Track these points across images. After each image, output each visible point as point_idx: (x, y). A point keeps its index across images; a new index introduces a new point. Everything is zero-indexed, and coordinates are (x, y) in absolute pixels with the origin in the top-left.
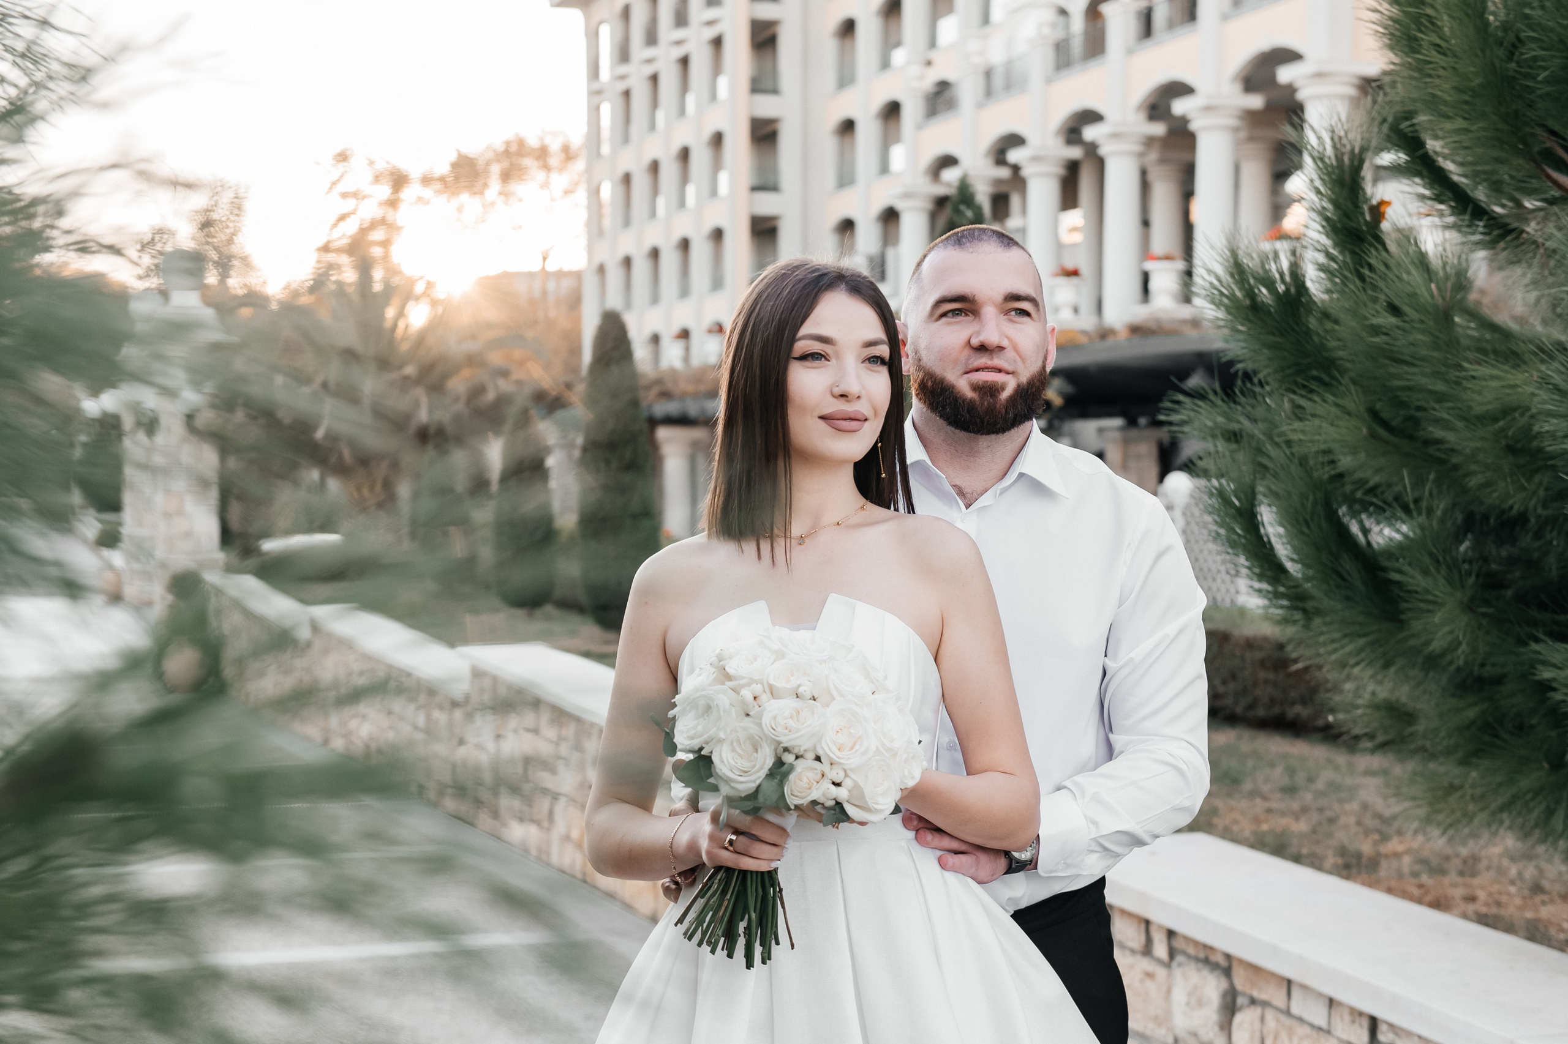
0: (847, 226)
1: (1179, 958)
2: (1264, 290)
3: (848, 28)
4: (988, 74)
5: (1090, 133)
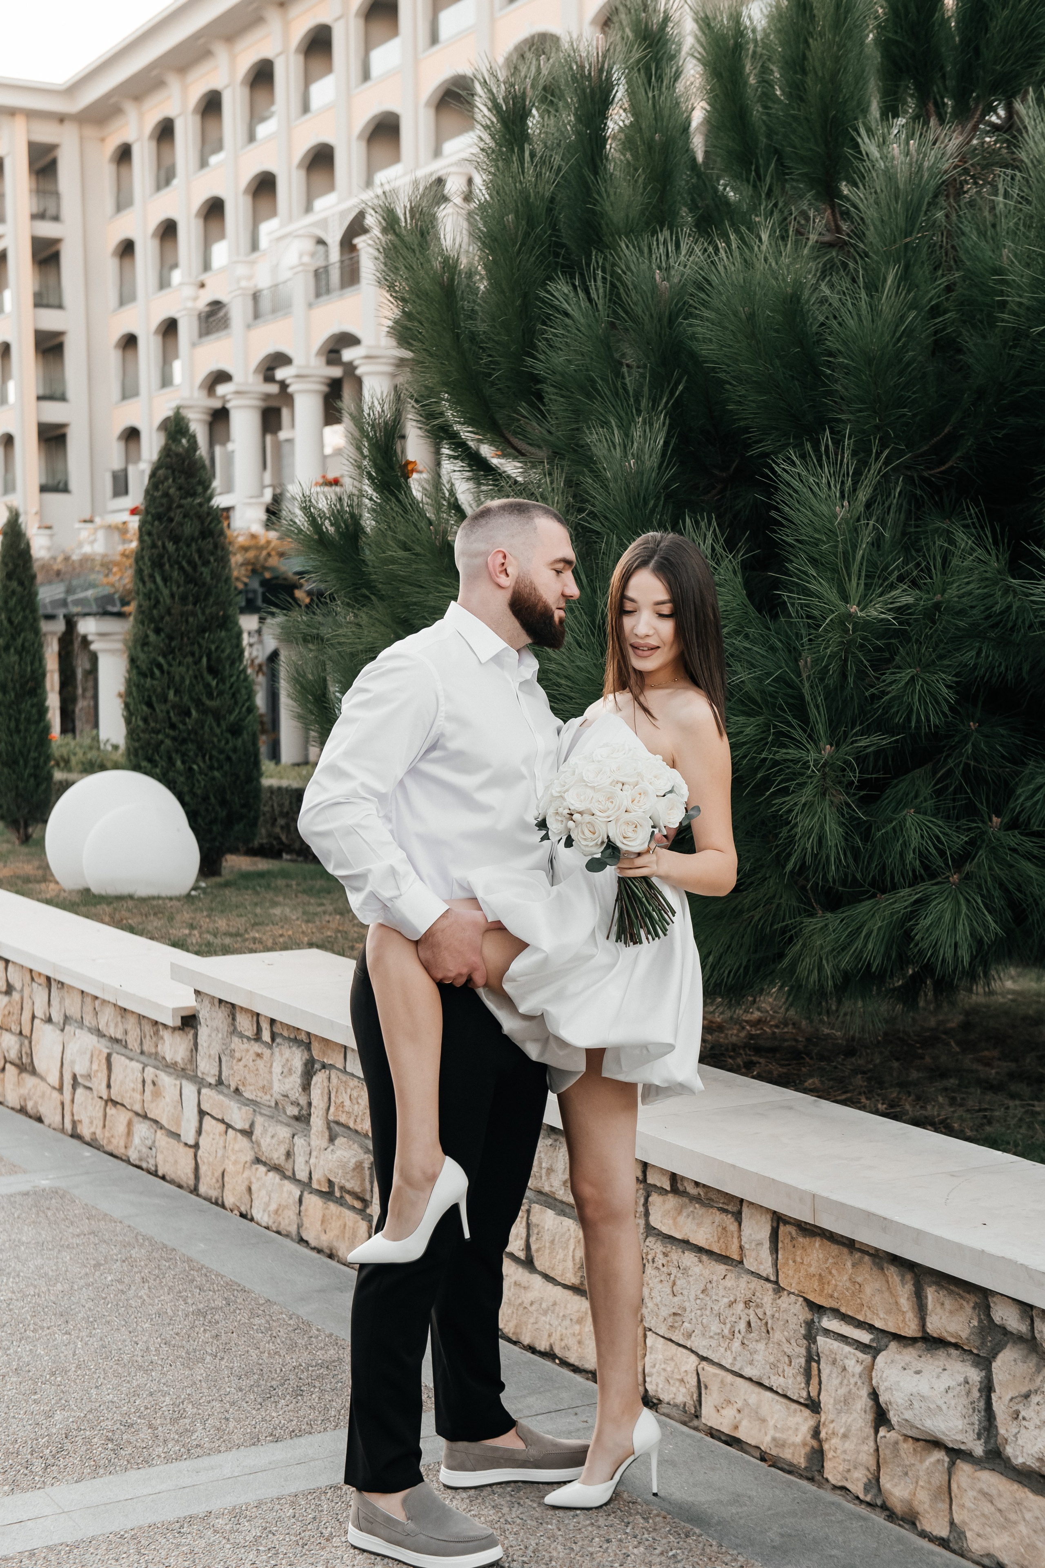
0: (132, 435)
1: (278, 1040)
3: (127, 249)
4: (256, 297)
5: (348, 355)
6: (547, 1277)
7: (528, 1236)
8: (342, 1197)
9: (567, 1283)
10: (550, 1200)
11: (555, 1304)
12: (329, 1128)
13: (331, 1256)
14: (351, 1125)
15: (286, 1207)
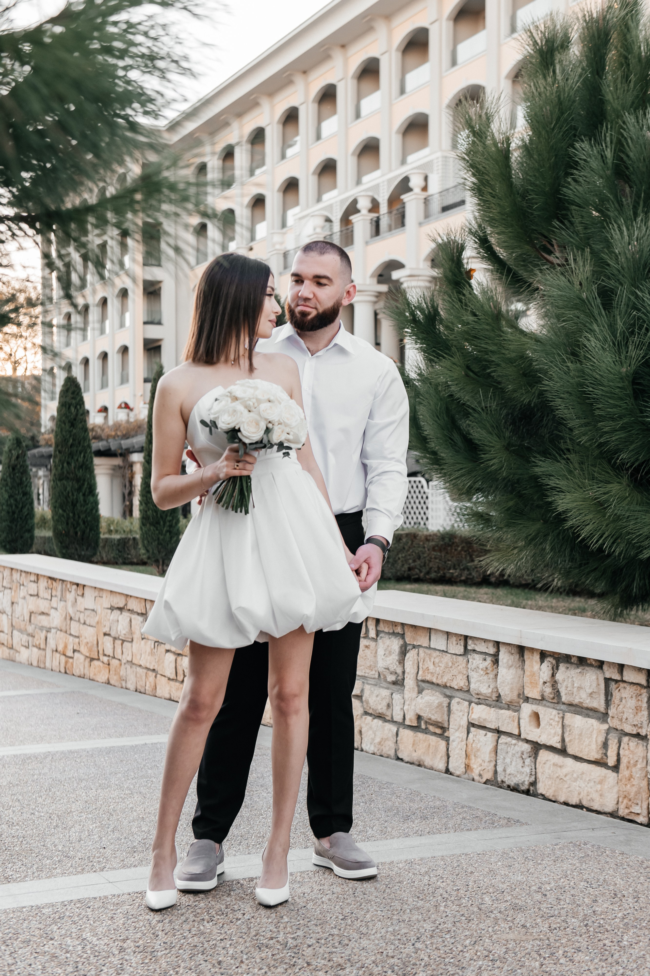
1: (381, 635)
2: (418, 312)
6: (576, 758)
7: (563, 733)
8: (426, 728)
9: (592, 759)
10: (578, 709)
11: (583, 773)
12: (418, 686)
13: (419, 765)
14: (434, 681)
15: (387, 739)
